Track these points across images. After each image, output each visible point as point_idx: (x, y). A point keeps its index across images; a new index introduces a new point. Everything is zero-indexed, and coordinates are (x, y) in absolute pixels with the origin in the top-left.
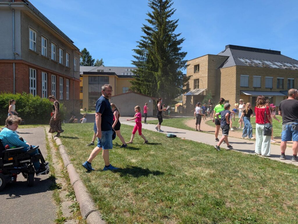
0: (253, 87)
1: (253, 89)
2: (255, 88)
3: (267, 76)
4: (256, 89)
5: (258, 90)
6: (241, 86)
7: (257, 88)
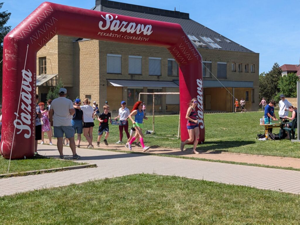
0: (129, 74)
1: (129, 77)
2: (132, 75)
3: (151, 57)
4: (133, 77)
5: (136, 78)
6: (108, 72)
7: (136, 76)
